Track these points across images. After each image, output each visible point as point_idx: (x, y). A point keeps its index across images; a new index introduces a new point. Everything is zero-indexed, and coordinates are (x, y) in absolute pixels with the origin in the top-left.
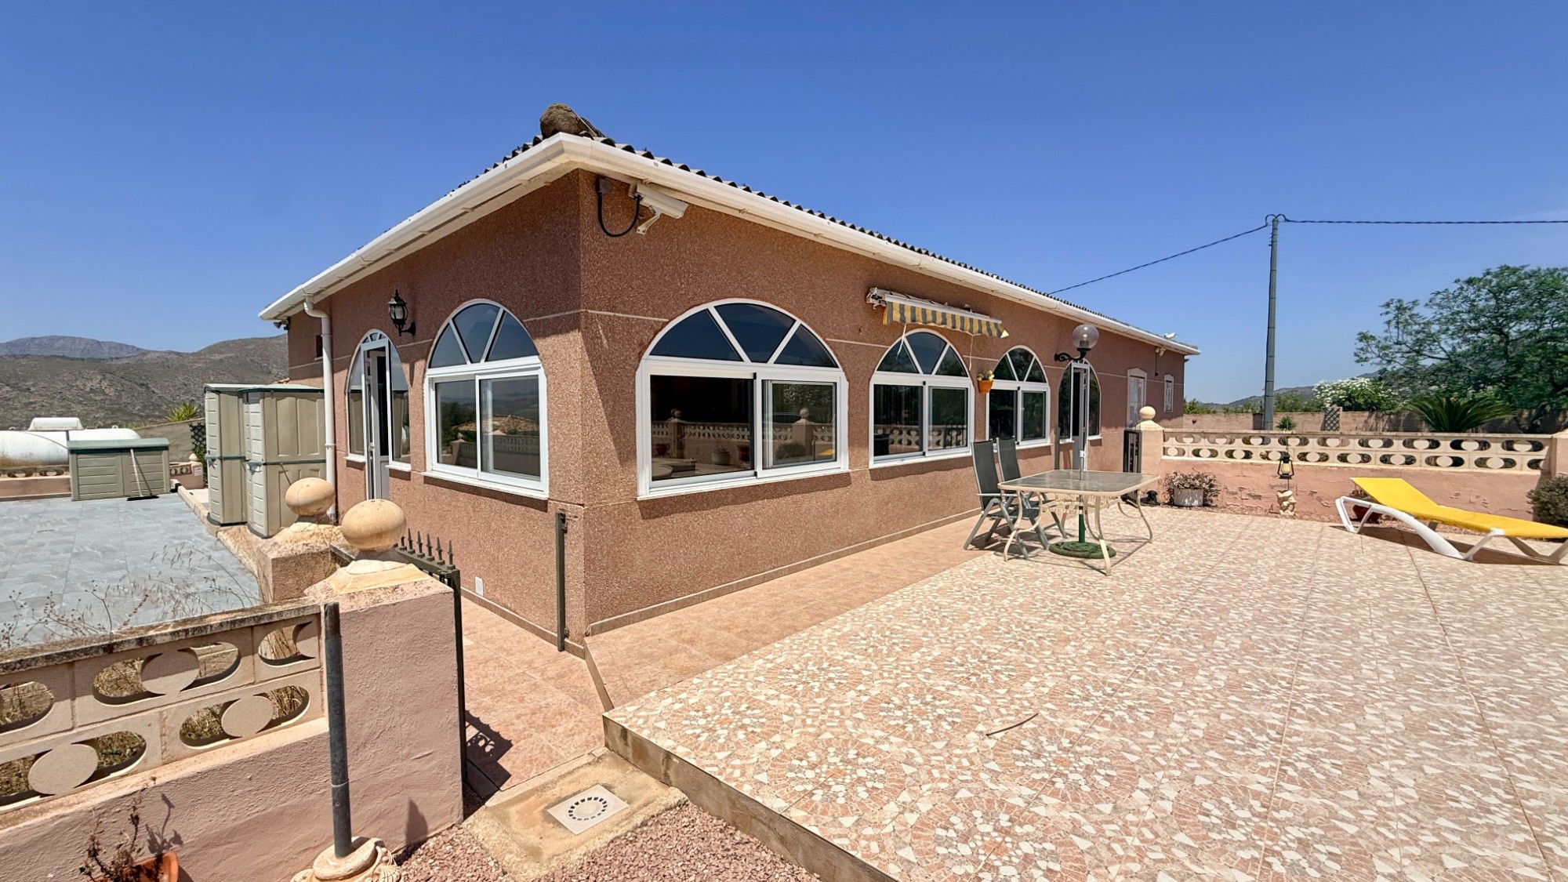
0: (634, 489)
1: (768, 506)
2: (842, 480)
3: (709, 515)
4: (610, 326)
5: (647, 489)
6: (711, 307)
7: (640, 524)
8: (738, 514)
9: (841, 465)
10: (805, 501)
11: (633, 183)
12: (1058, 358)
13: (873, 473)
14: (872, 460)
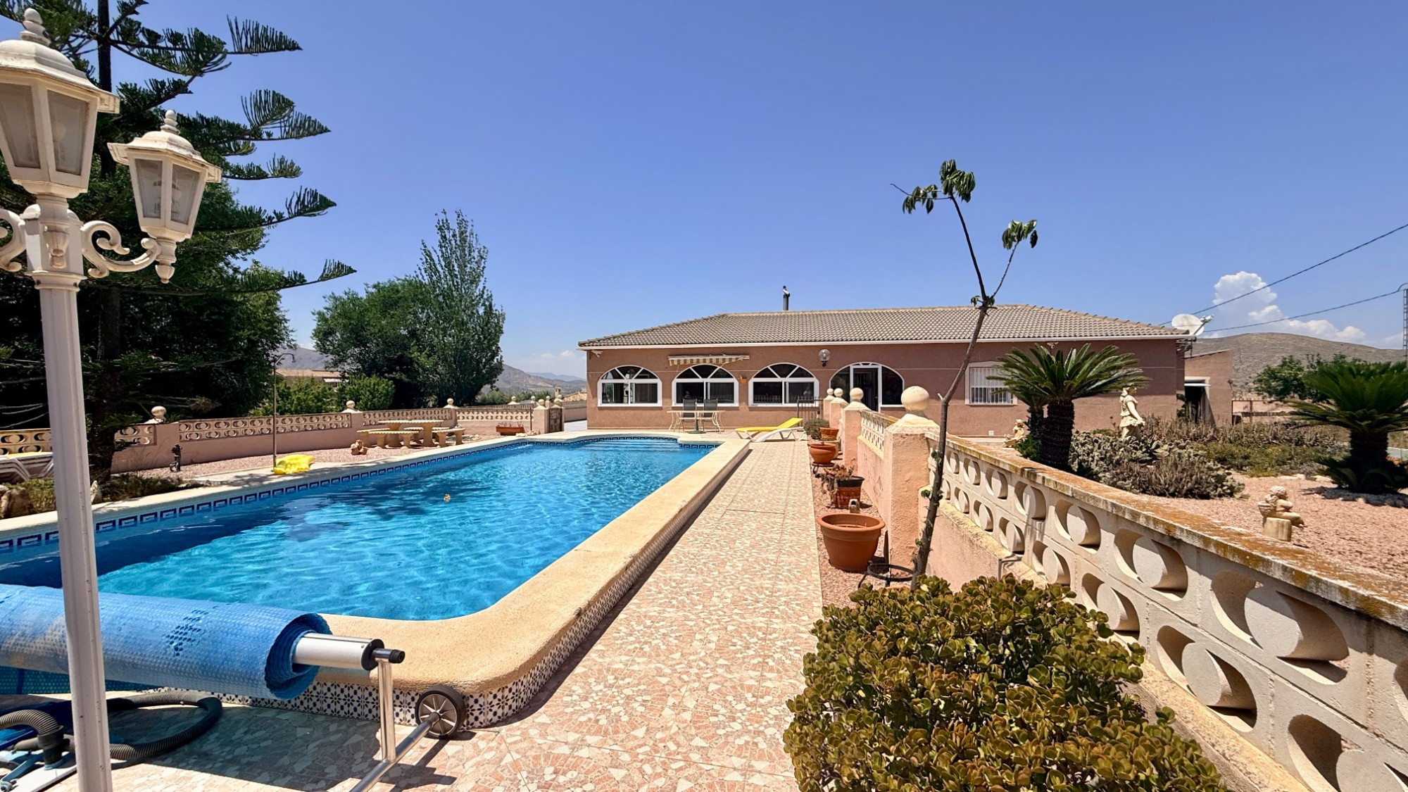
0: (597, 404)
1: (632, 412)
2: (660, 408)
4: (592, 375)
5: (600, 404)
6: (616, 369)
8: (622, 412)
9: (661, 403)
10: (644, 412)
11: (591, 350)
12: (824, 365)
13: (673, 408)
14: (674, 404)
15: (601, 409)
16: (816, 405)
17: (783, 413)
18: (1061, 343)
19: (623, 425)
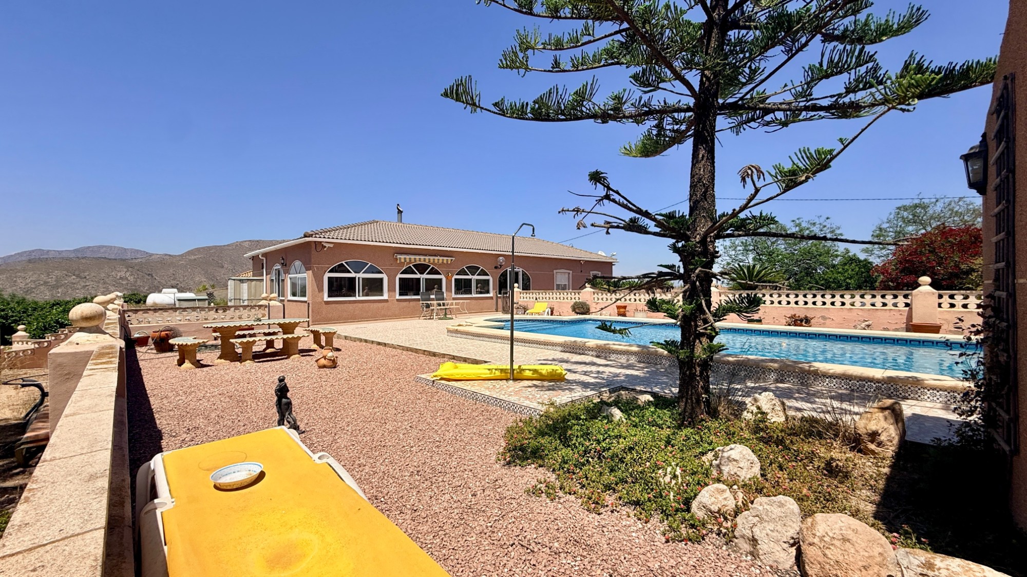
2: (386, 301)
3: (342, 305)
4: (318, 268)
5: (326, 298)
6: (343, 262)
7: (324, 305)
8: (351, 306)
9: (386, 297)
10: (372, 305)
11: (321, 242)
12: (496, 268)
13: (398, 300)
14: (398, 297)
15: (327, 303)
16: (491, 295)
17: (474, 302)
18: (586, 261)
19: (351, 319)
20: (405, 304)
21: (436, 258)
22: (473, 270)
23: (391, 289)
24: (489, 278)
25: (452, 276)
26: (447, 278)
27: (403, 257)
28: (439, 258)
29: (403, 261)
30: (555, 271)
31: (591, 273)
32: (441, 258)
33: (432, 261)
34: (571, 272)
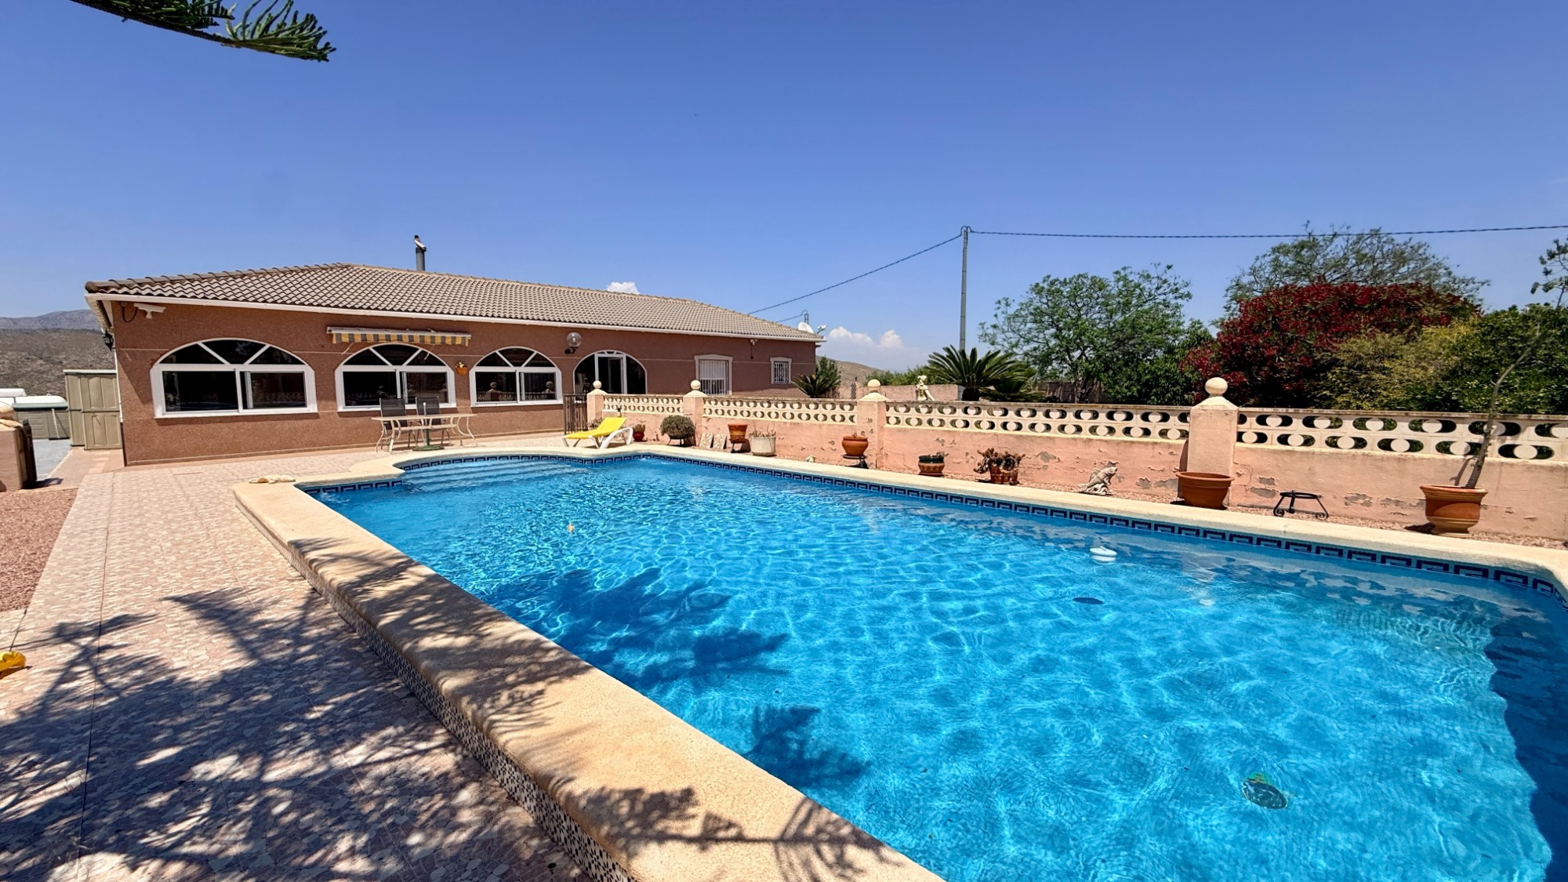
0: (153, 415)
1: (250, 425)
2: (313, 416)
3: (204, 427)
4: (132, 355)
5: (161, 413)
6: (198, 343)
7: (157, 427)
9: (312, 407)
10: (279, 424)
11: (132, 303)
12: (567, 352)
13: (341, 414)
14: (341, 408)
15: (163, 422)
16: (560, 401)
17: (520, 414)
18: (760, 340)
19: (228, 450)
20: (359, 421)
21: (427, 335)
22: (518, 357)
23: (325, 394)
24: (555, 370)
25: (468, 367)
26: (457, 371)
27: (345, 333)
28: (433, 333)
29: (345, 339)
30: (696, 358)
31: (772, 360)
32: (439, 335)
33: (417, 340)
34: (731, 359)
